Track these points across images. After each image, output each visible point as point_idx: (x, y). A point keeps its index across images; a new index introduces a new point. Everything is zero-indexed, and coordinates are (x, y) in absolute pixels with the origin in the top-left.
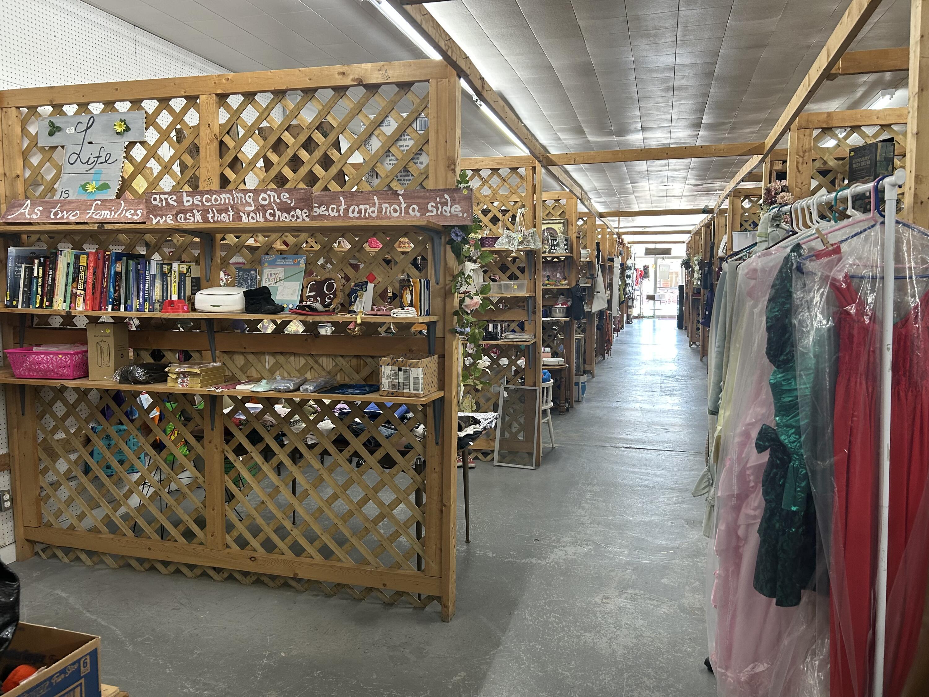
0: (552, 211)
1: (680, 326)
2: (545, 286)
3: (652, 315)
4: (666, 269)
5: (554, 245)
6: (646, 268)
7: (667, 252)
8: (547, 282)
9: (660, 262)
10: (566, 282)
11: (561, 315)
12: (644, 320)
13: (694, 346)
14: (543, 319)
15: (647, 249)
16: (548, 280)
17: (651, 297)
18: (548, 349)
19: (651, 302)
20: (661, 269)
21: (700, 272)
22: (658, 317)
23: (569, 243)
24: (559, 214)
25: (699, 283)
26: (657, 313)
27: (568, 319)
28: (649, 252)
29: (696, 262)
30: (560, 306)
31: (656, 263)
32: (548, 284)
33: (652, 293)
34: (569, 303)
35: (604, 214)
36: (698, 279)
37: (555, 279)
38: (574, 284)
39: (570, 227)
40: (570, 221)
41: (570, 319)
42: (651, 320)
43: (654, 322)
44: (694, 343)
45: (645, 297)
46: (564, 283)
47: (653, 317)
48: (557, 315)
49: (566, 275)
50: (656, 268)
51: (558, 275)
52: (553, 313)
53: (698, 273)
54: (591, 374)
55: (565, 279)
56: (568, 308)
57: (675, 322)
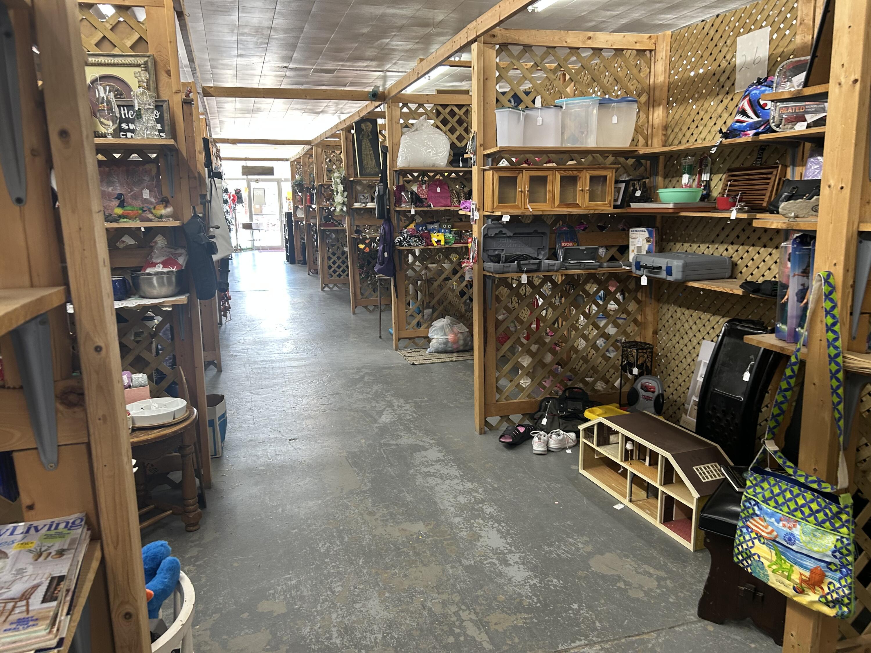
0: (110, 35)
1: (291, 259)
2: (116, 219)
3: (250, 246)
4: (261, 193)
5: (128, 121)
6: (238, 192)
7: (269, 171)
8: (119, 211)
9: (253, 184)
10: (169, 210)
11: (164, 291)
12: (243, 253)
13: (326, 289)
14: (119, 305)
15: (244, 168)
16: (121, 205)
17: (248, 226)
18: (141, 378)
19: (249, 232)
20: (256, 193)
21: (346, 194)
22: (258, 249)
23: (166, 116)
24: (129, 43)
25: (345, 209)
26: (257, 244)
27: (182, 299)
28: (247, 171)
29: (339, 181)
30: (159, 268)
31: (249, 186)
32: (121, 217)
33: (247, 221)
34: (182, 261)
35: (210, 91)
36: (343, 204)
37: (138, 203)
38: (188, 215)
39: (163, 77)
40: (160, 63)
41: (189, 299)
42: (250, 253)
43: (253, 254)
44: (327, 285)
45: (241, 226)
46: (163, 212)
47: (252, 249)
48: (155, 292)
49: (166, 192)
50: (249, 192)
51: (146, 194)
52: (145, 288)
53: (343, 196)
54: (215, 365)
55: (165, 202)
56: (179, 273)
57: (282, 255)
